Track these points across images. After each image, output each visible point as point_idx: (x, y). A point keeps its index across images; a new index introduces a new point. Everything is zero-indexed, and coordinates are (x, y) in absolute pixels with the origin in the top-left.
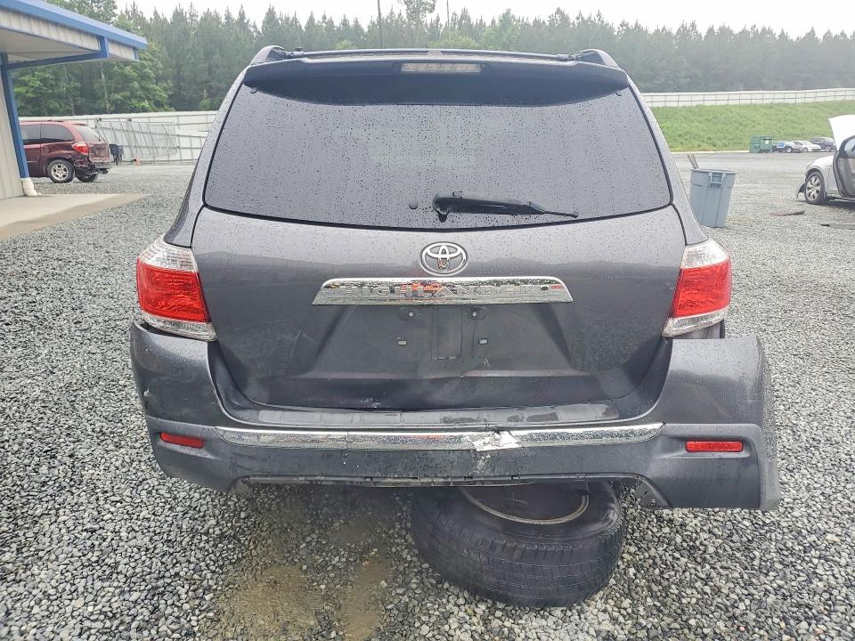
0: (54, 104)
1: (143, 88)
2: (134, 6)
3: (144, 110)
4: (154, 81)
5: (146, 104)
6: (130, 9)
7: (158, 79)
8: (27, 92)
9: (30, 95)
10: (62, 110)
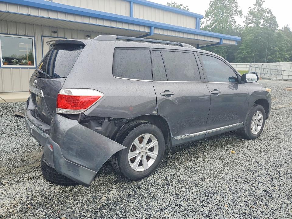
0: (249, 59)
1: (280, 54)
2: (287, 26)
3: (278, 62)
4: (285, 51)
5: (279, 60)
6: (285, 27)
7: (287, 51)
8: (242, 56)
9: (242, 57)
10: (251, 61)
